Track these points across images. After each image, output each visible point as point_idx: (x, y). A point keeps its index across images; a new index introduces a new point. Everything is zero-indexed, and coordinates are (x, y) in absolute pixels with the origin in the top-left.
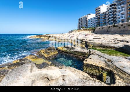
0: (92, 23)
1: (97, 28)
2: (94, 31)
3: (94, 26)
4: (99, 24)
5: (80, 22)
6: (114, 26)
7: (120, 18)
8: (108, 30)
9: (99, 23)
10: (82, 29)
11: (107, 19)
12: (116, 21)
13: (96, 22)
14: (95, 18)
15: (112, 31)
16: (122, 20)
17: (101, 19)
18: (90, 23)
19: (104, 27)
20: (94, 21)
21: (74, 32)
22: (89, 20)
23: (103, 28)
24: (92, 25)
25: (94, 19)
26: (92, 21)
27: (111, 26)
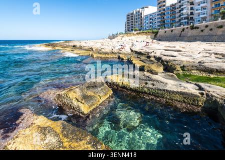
0: (151, 23)
1: (161, 32)
2: (156, 36)
3: (154, 26)
4: (163, 24)
5: (130, 19)
6: (192, 28)
7: (199, 15)
8: (181, 35)
9: (164, 22)
10: (133, 32)
11: (177, 15)
12: (193, 20)
13: (159, 20)
14: (157, 14)
15: (189, 35)
16: (202, 18)
17: (168, 16)
18: (147, 22)
19: (175, 29)
20: (154, 19)
21: (119, 37)
22: (147, 17)
23: (172, 31)
24: (150, 25)
25: (154, 15)
26: (151, 19)
27: (187, 28)
